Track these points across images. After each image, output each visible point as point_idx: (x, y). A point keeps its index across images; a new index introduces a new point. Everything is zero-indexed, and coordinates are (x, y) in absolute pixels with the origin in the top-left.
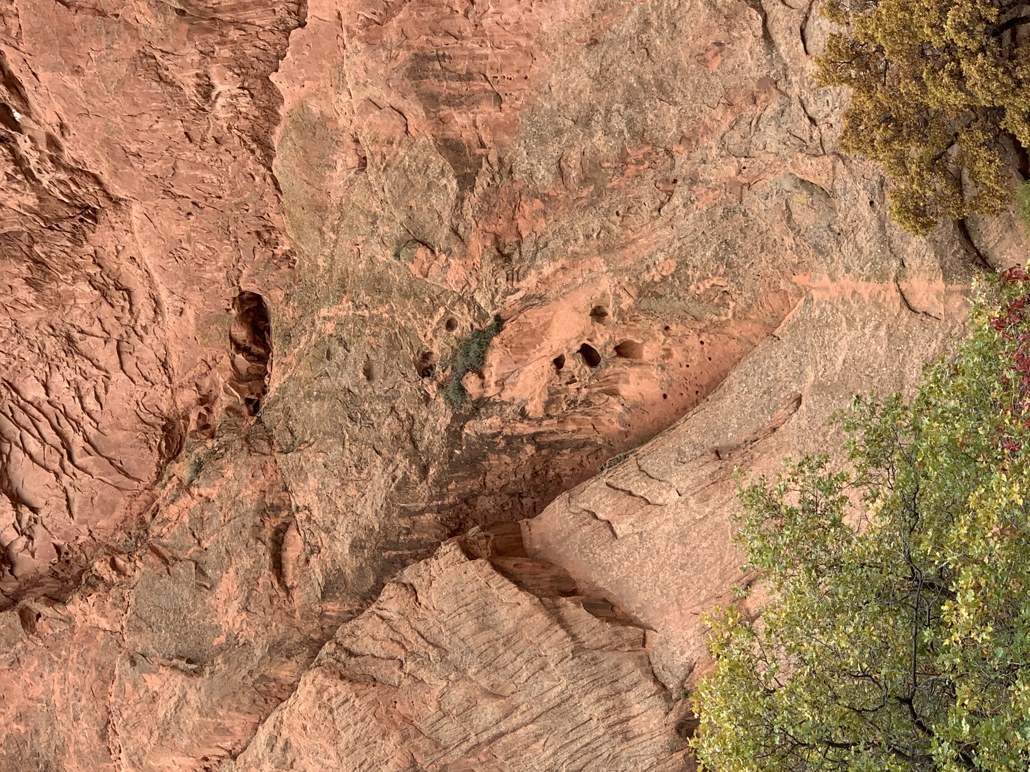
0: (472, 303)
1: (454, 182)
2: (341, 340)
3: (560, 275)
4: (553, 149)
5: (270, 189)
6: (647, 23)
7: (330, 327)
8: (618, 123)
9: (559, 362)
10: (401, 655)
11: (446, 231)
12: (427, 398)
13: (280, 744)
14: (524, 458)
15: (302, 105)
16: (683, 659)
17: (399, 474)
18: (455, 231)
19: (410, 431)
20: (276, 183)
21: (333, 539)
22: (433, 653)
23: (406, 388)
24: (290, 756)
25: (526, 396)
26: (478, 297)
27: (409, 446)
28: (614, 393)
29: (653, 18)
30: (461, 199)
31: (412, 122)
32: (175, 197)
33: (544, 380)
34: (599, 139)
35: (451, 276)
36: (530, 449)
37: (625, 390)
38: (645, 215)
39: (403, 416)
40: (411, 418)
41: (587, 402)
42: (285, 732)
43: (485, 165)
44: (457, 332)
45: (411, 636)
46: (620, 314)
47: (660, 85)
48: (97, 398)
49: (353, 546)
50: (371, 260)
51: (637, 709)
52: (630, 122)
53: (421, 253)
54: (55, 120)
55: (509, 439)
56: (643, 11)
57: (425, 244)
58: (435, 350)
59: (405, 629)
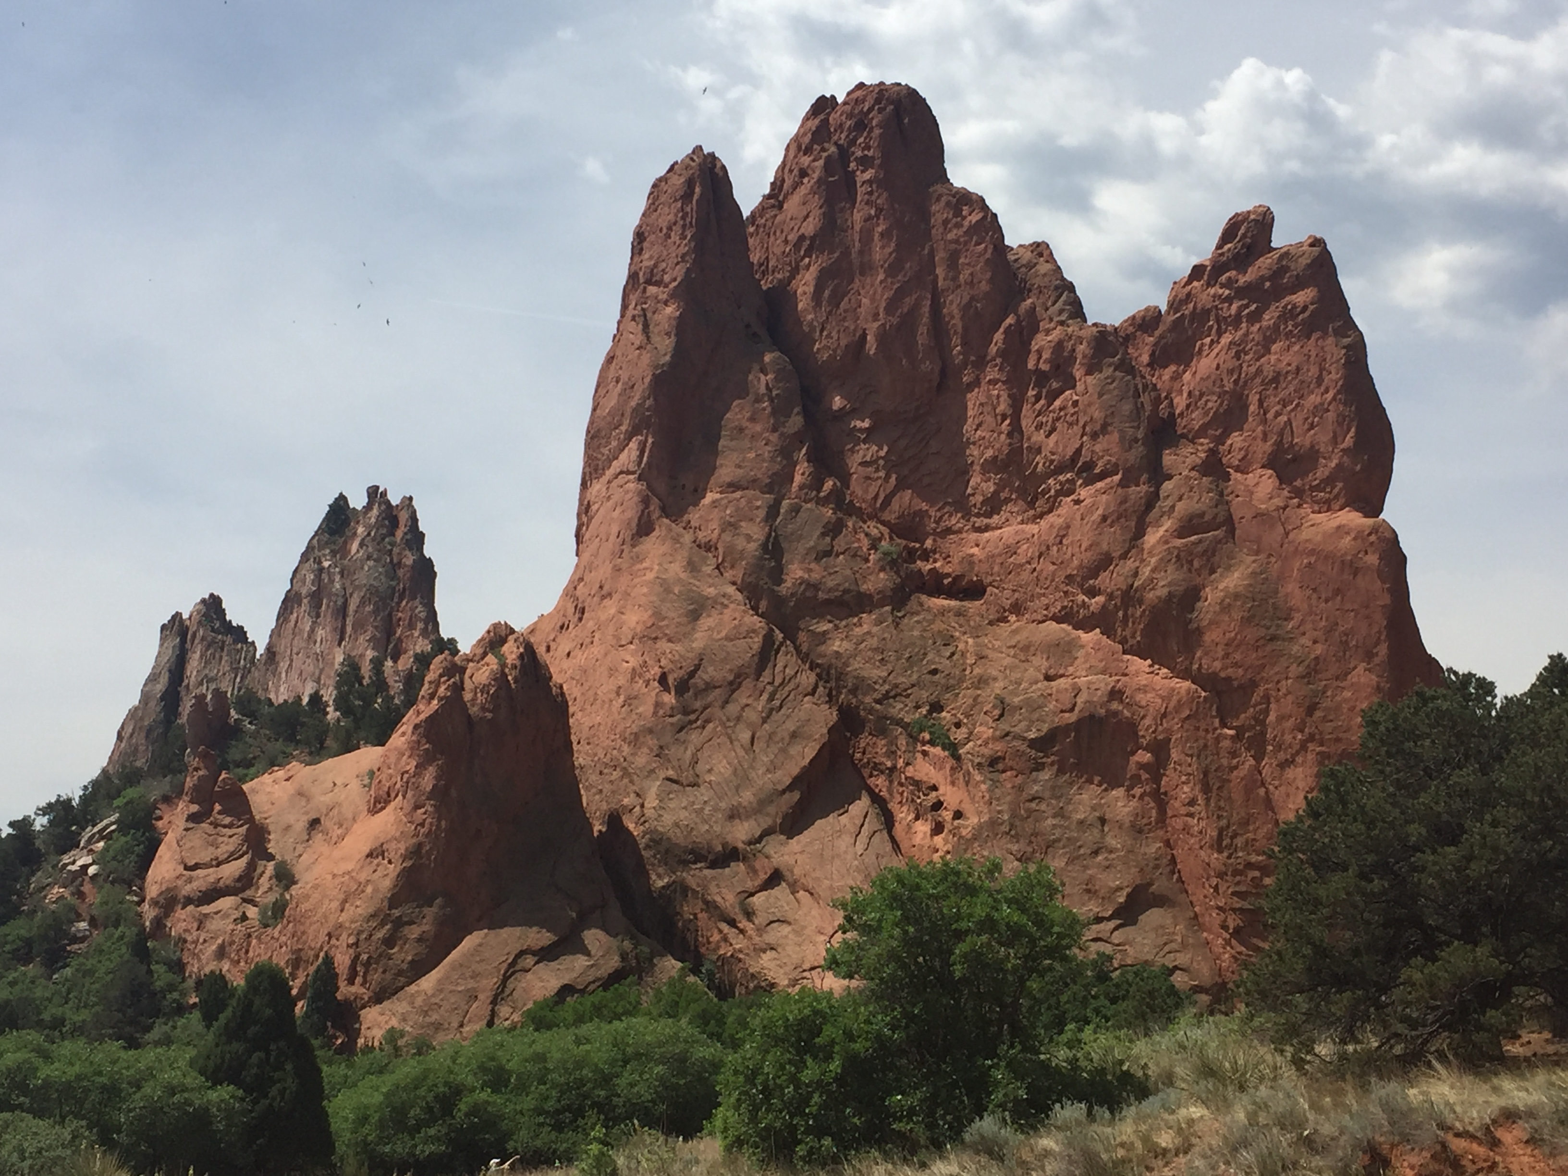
0: (968, 739)
1: (1033, 736)
2: (953, 654)
3: (980, 794)
4: (1047, 794)
5: (1040, 618)
6: (1111, 852)
7: (961, 646)
8: (1058, 833)
9: (934, 788)
10: (776, 684)
11: (1008, 729)
12: (917, 707)
13: (726, 602)
14: (884, 760)
15: (1082, 647)
16: (772, 852)
17: (877, 687)
18: (1007, 735)
19: (900, 695)
20: (1044, 621)
21: (842, 640)
22: (777, 703)
23: (925, 694)
24: (719, 607)
25: (917, 767)
26: (971, 744)
27: (892, 694)
28: (917, 818)
29: (1113, 856)
30: (1024, 739)
31: (1067, 715)
32: (1040, 557)
33: (925, 779)
34: (1050, 822)
35: (982, 729)
36: (889, 764)
37: (919, 822)
38: (1009, 846)
39: (909, 691)
40: (908, 696)
41: (913, 800)
42: (732, 606)
43: (1041, 755)
44: (954, 729)
45: (787, 689)
46: (958, 828)
47: (1078, 858)
48: (929, 485)
49: (837, 652)
50: (995, 679)
51: (746, 824)
52: (1058, 840)
53: (997, 712)
54: (1082, 498)
55: (894, 753)
56: (1117, 850)
57: (1002, 715)
58: (944, 714)
59: (791, 686)
